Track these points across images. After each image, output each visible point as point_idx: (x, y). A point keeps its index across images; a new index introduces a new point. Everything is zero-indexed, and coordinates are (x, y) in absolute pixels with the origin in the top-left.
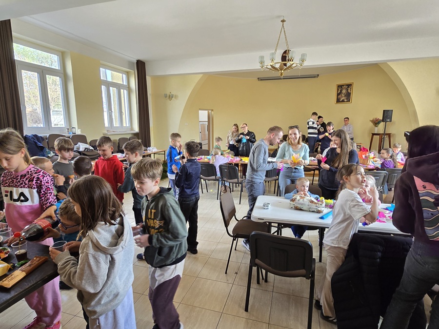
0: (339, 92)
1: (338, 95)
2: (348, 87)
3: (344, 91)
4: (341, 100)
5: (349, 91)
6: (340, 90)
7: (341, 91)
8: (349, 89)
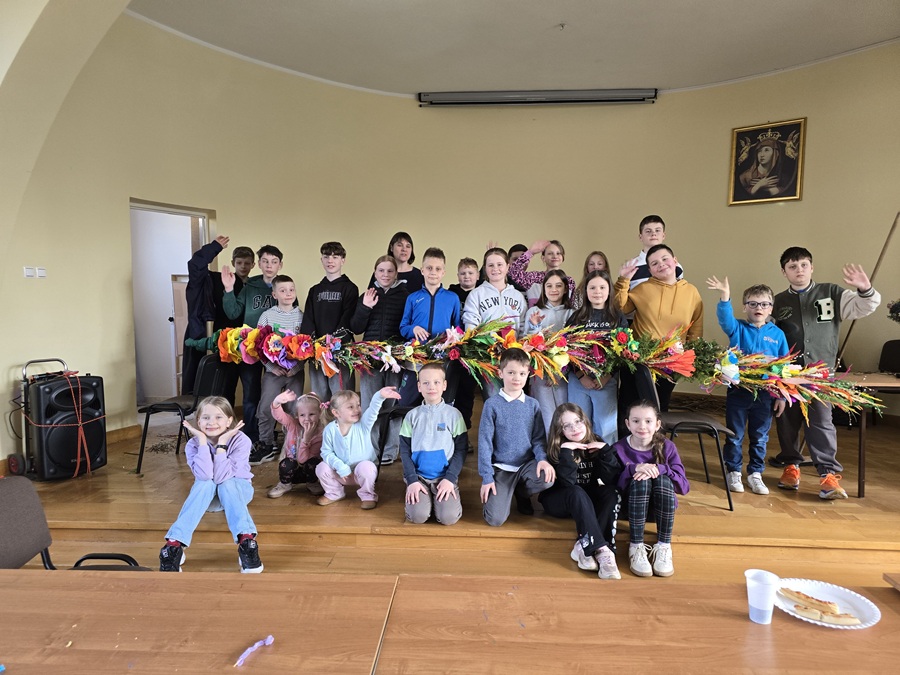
0: (744, 156)
1: (740, 168)
2: (785, 137)
3: (766, 154)
4: (754, 190)
5: (789, 152)
6: (746, 148)
7: (753, 153)
8: (789, 144)
